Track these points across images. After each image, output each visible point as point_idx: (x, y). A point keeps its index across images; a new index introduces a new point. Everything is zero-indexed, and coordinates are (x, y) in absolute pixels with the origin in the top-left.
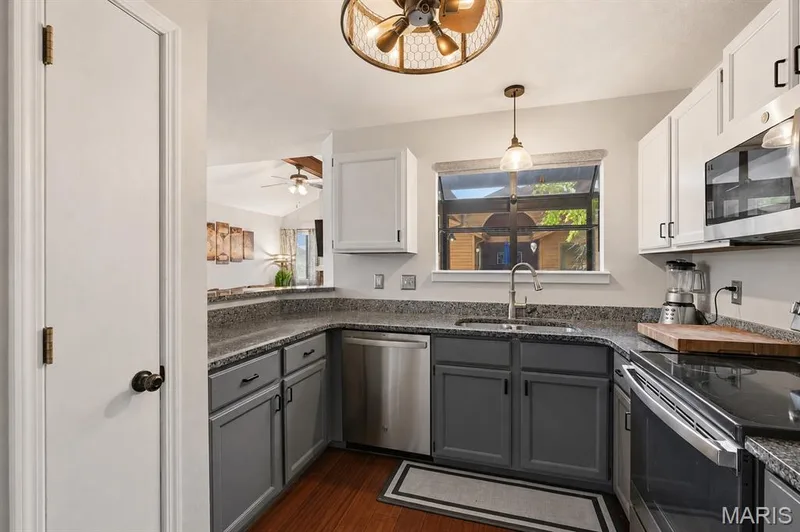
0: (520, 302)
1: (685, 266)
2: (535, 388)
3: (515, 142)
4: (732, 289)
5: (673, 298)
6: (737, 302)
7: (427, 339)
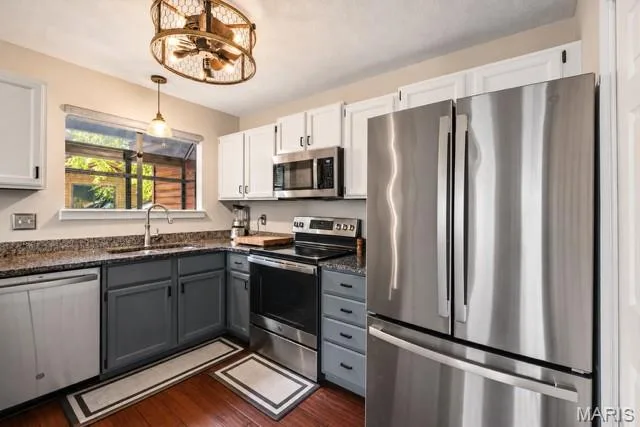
0: (153, 233)
1: (240, 208)
2: (187, 287)
3: (159, 117)
4: (262, 218)
5: (236, 224)
6: (264, 224)
7: (95, 271)
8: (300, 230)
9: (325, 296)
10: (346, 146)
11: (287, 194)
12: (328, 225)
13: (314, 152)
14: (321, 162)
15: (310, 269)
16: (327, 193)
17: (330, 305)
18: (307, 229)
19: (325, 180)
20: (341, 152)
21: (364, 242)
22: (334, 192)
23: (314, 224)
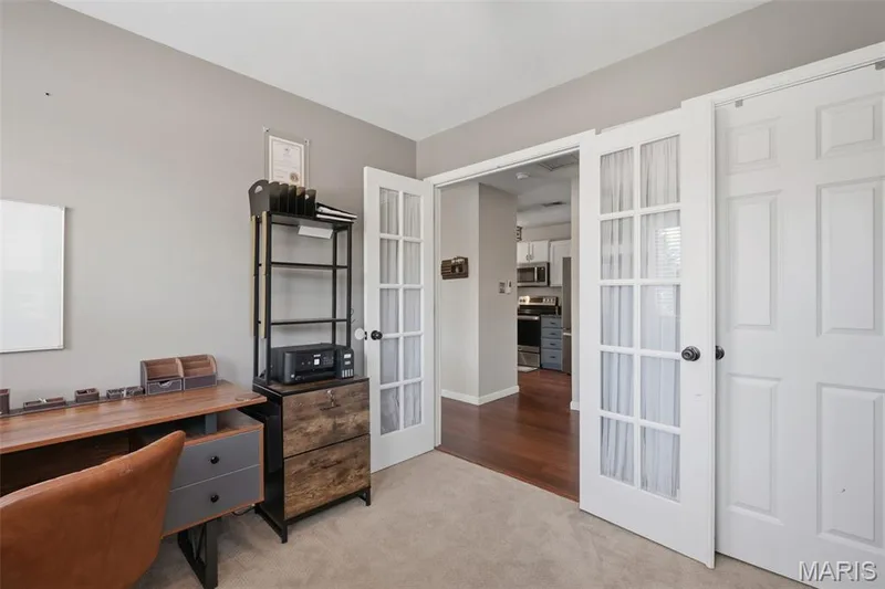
8: (522, 303)
9: (543, 330)
10: (551, 261)
11: (524, 284)
12: (540, 300)
13: (535, 264)
14: (539, 269)
15: (536, 318)
16: (541, 284)
17: (545, 332)
18: (527, 303)
19: (541, 278)
20: (549, 264)
21: (560, 308)
22: (546, 283)
23: (532, 300)
